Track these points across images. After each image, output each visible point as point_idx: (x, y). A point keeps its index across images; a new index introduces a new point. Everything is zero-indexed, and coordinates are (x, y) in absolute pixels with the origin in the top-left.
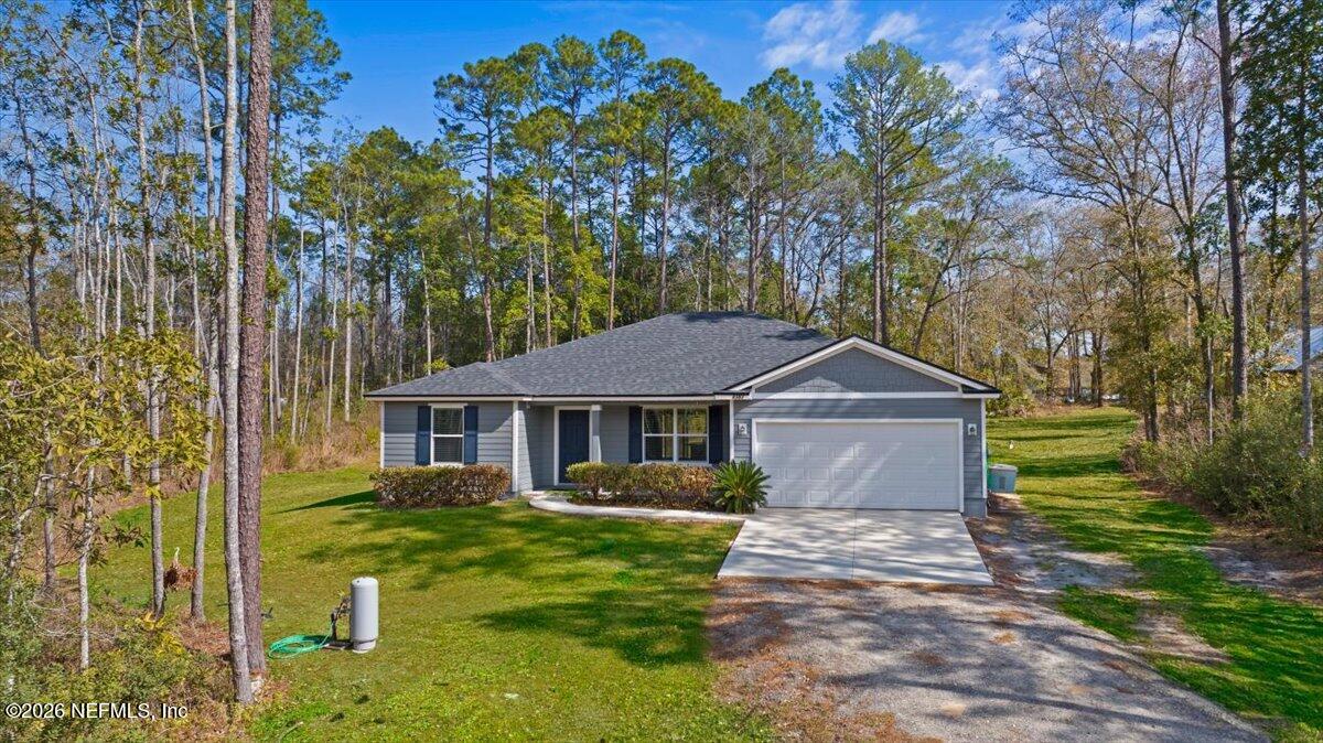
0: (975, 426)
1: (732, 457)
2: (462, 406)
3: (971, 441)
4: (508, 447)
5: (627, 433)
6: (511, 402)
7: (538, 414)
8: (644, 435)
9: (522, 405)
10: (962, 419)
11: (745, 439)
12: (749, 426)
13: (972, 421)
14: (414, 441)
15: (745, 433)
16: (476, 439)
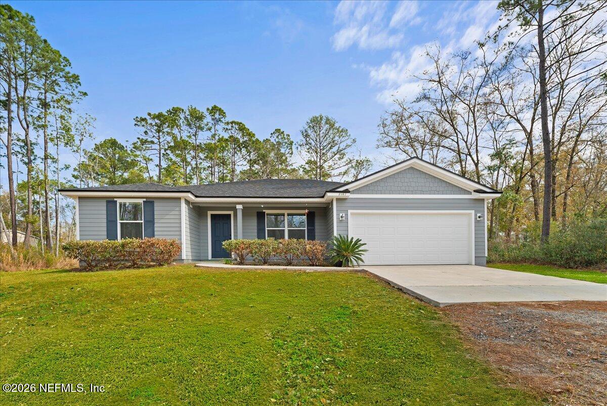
0: (481, 215)
1: (335, 234)
2: (141, 201)
5: (256, 227)
6: (179, 199)
7: (198, 211)
8: (266, 229)
9: (188, 202)
10: (474, 211)
11: (344, 222)
12: (347, 215)
13: (479, 212)
14: (105, 225)
15: (344, 218)
16: (154, 224)
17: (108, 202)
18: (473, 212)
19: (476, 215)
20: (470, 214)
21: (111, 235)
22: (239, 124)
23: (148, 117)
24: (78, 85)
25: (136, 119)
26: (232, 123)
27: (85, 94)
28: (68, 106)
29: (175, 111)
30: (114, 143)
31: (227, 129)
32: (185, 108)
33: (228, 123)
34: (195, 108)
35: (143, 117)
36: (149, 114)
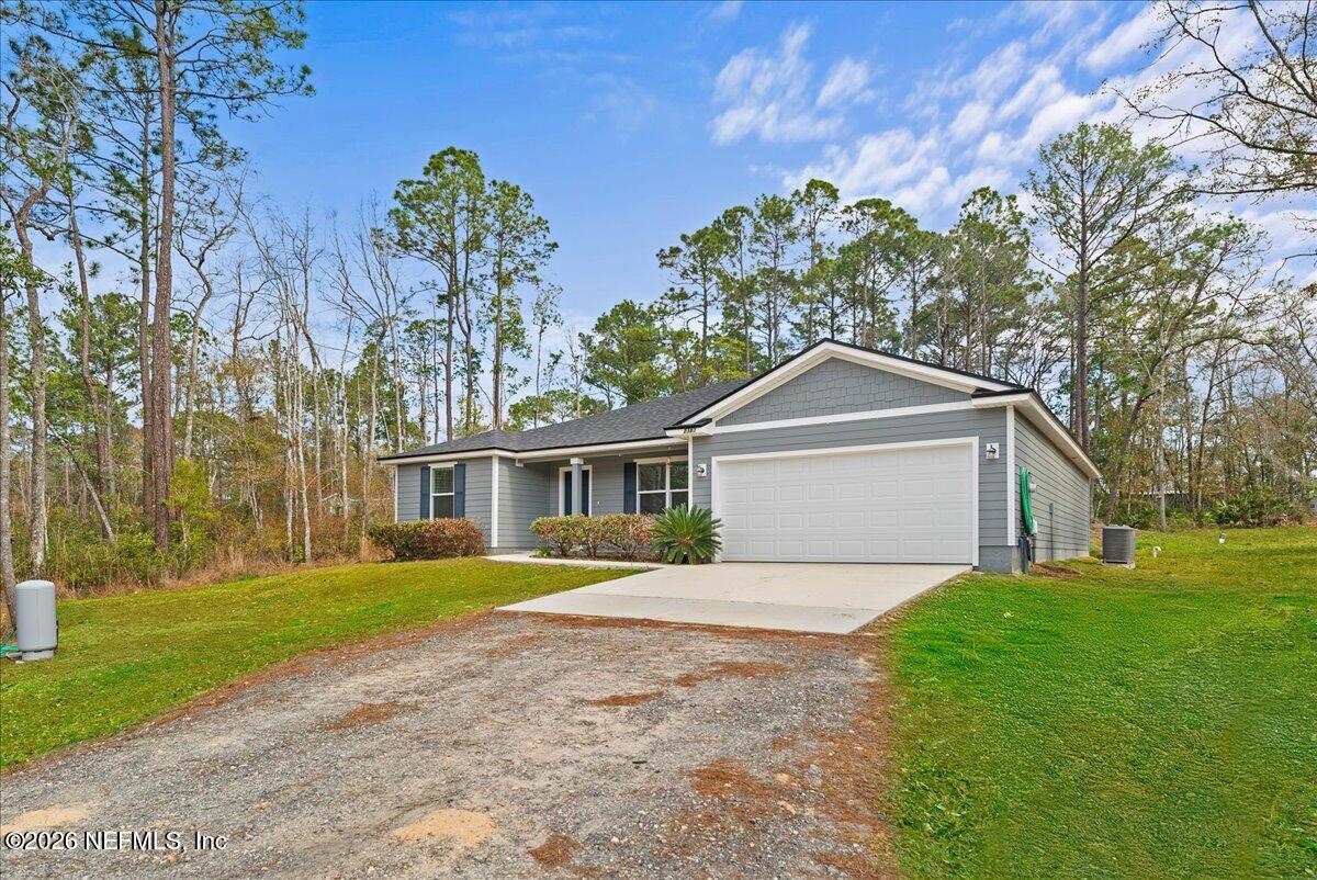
0: (996, 446)
1: (690, 504)
2: (452, 465)
3: (991, 467)
4: (487, 503)
5: (623, 491)
6: (491, 457)
8: (638, 493)
10: (977, 438)
11: (705, 482)
12: (709, 466)
13: (993, 439)
14: (419, 500)
15: (704, 474)
16: (464, 496)
17: (422, 469)
18: (975, 441)
19: (982, 447)
20: (970, 445)
21: (424, 514)
22: (877, 203)
23: (682, 245)
24: (546, 233)
25: (661, 255)
26: (859, 205)
27: (555, 245)
28: (532, 274)
29: (732, 217)
30: (627, 309)
31: (850, 223)
32: (750, 205)
33: (848, 210)
34: (774, 198)
35: (675, 246)
36: (684, 238)
